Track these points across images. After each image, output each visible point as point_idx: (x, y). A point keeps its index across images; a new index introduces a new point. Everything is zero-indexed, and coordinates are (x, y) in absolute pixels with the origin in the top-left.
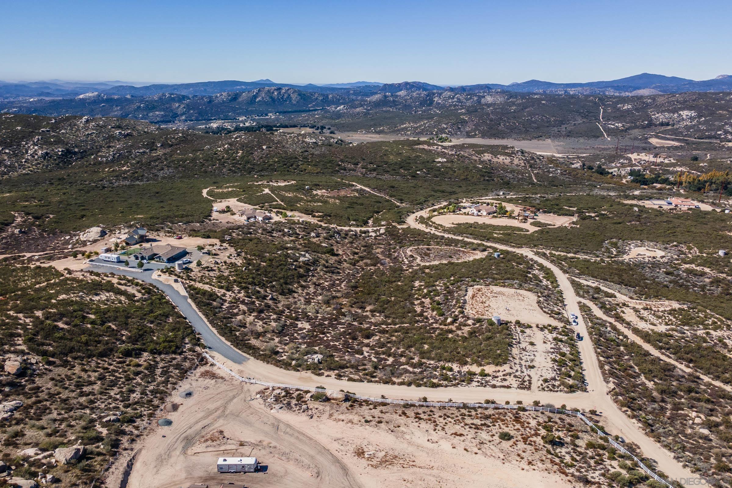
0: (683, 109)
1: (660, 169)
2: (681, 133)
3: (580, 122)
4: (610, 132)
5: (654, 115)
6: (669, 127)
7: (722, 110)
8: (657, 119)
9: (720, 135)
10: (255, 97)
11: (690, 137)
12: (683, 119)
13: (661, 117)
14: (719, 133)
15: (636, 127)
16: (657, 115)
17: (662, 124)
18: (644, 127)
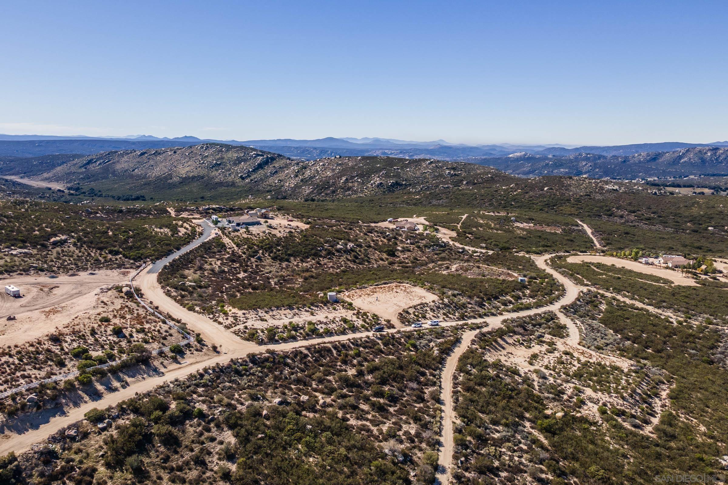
10: (680, 157)
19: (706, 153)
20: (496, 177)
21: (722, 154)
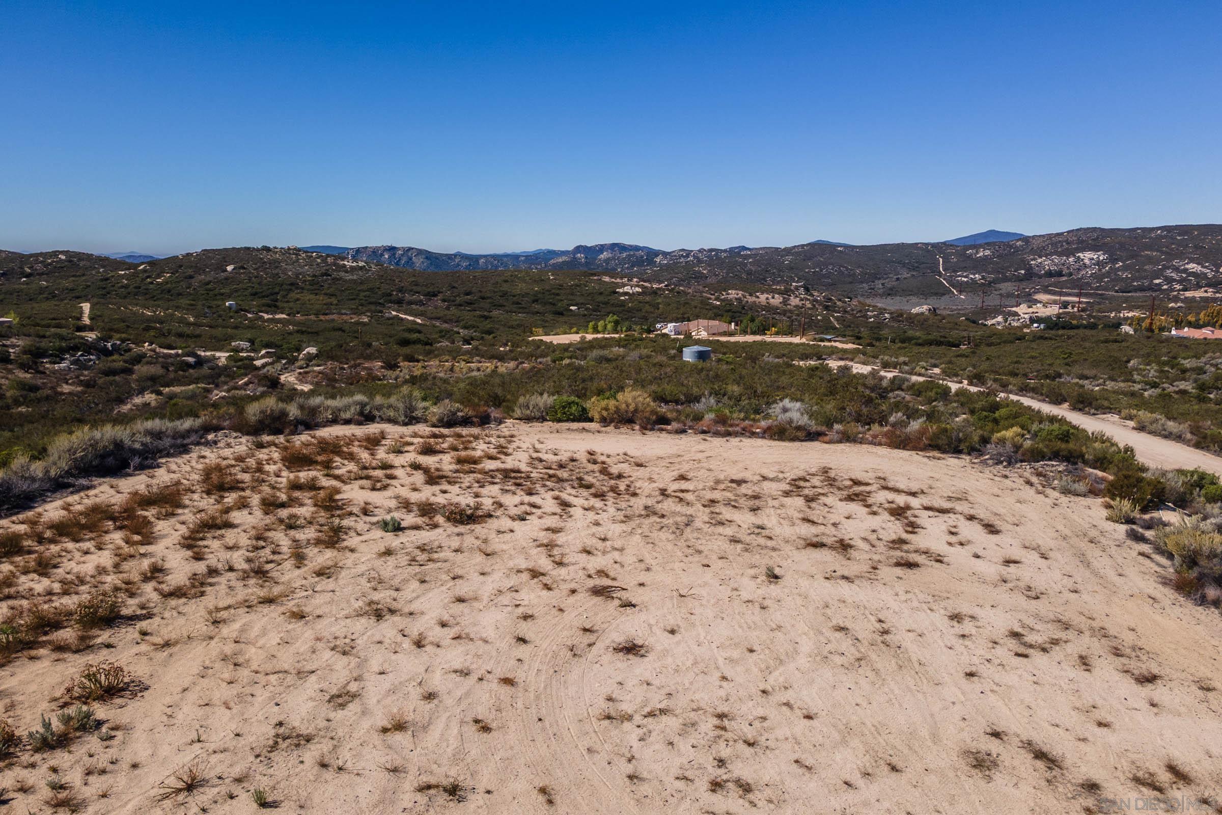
0: (1083, 250)
1: (1090, 316)
2: (1088, 284)
3: (906, 275)
4: (961, 288)
5: (1034, 259)
6: (1064, 279)
7: (1151, 250)
8: (1040, 265)
9: (1159, 284)
11: (1106, 289)
12: (1085, 266)
13: (1047, 263)
14: (1157, 281)
15: (1006, 279)
16: (1039, 261)
17: (1050, 274)
18: (1020, 279)
19: (382, 255)
20: (80, 260)
21: (402, 255)
